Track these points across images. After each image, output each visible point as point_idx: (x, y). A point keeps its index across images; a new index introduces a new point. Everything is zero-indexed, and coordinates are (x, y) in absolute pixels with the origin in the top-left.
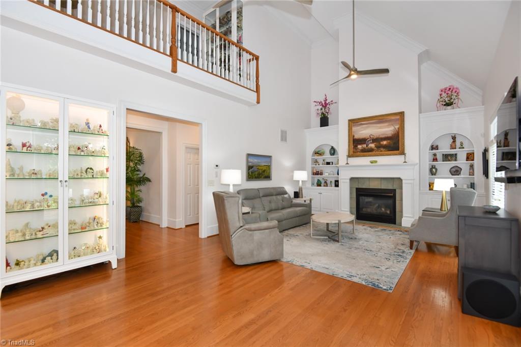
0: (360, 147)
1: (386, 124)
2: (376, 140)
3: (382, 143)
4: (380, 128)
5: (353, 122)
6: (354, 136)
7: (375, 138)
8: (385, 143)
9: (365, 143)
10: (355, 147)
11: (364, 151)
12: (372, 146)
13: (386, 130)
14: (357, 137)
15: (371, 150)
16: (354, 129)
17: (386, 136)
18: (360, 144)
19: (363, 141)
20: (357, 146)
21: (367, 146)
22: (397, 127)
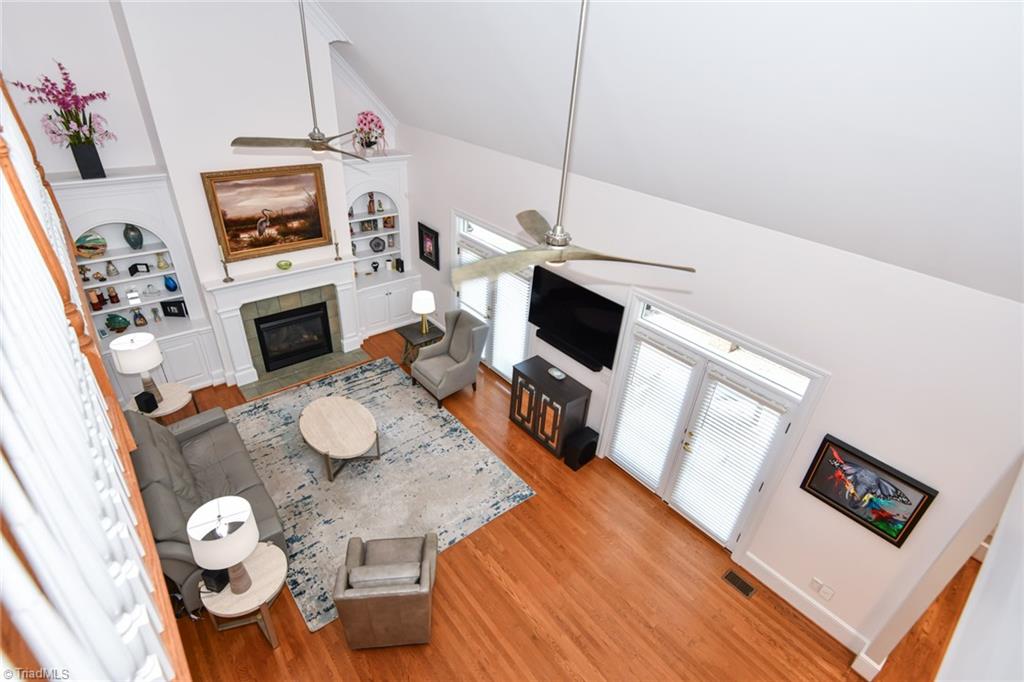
0: (244, 236)
1: (291, 187)
2: (278, 220)
3: (290, 225)
4: (282, 195)
5: (213, 182)
6: (224, 214)
7: (274, 216)
8: (295, 224)
9: (255, 228)
10: (235, 237)
11: (254, 244)
12: (272, 232)
13: (294, 199)
14: (232, 214)
15: (270, 241)
16: (221, 196)
17: (296, 211)
18: (244, 231)
19: (249, 223)
20: (239, 236)
21: (261, 233)
22: (313, 193)
